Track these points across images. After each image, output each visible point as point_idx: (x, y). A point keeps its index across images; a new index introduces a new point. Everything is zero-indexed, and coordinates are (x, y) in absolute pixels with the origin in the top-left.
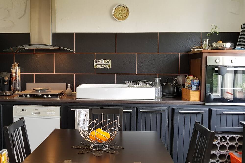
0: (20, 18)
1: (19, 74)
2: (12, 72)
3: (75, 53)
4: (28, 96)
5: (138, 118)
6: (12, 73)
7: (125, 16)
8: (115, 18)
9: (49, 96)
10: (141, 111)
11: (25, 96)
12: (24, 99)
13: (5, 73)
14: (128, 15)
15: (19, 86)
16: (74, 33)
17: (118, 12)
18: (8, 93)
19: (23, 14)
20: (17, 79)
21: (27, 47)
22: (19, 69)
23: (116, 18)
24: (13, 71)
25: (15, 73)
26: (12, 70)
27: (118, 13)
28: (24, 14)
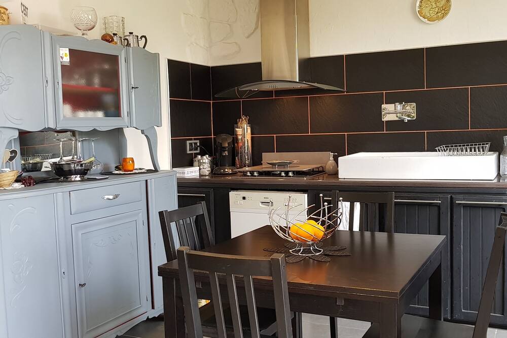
0: (248, 37)
1: (248, 137)
2: (238, 133)
3: (345, 94)
4: (256, 174)
5: (455, 217)
6: (236, 135)
7: (443, 12)
8: (421, 18)
9: (290, 174)
10: (460, 204)
11: (250, 174)
12: (248, 180)
13: (224, 136)
14: (449, 10)
15: (249, 157)
16: (343, 56)
17: (427, 6)
18: (228, 170)
19: (254, 29)
20: (244, 145)
21: (255, 88)
22: (249, 128)
23: (425, 18)
24: (239, 131)
25: (242, 135)
26: (236, 129)
27: (429, 9)
28: (256, 29)
